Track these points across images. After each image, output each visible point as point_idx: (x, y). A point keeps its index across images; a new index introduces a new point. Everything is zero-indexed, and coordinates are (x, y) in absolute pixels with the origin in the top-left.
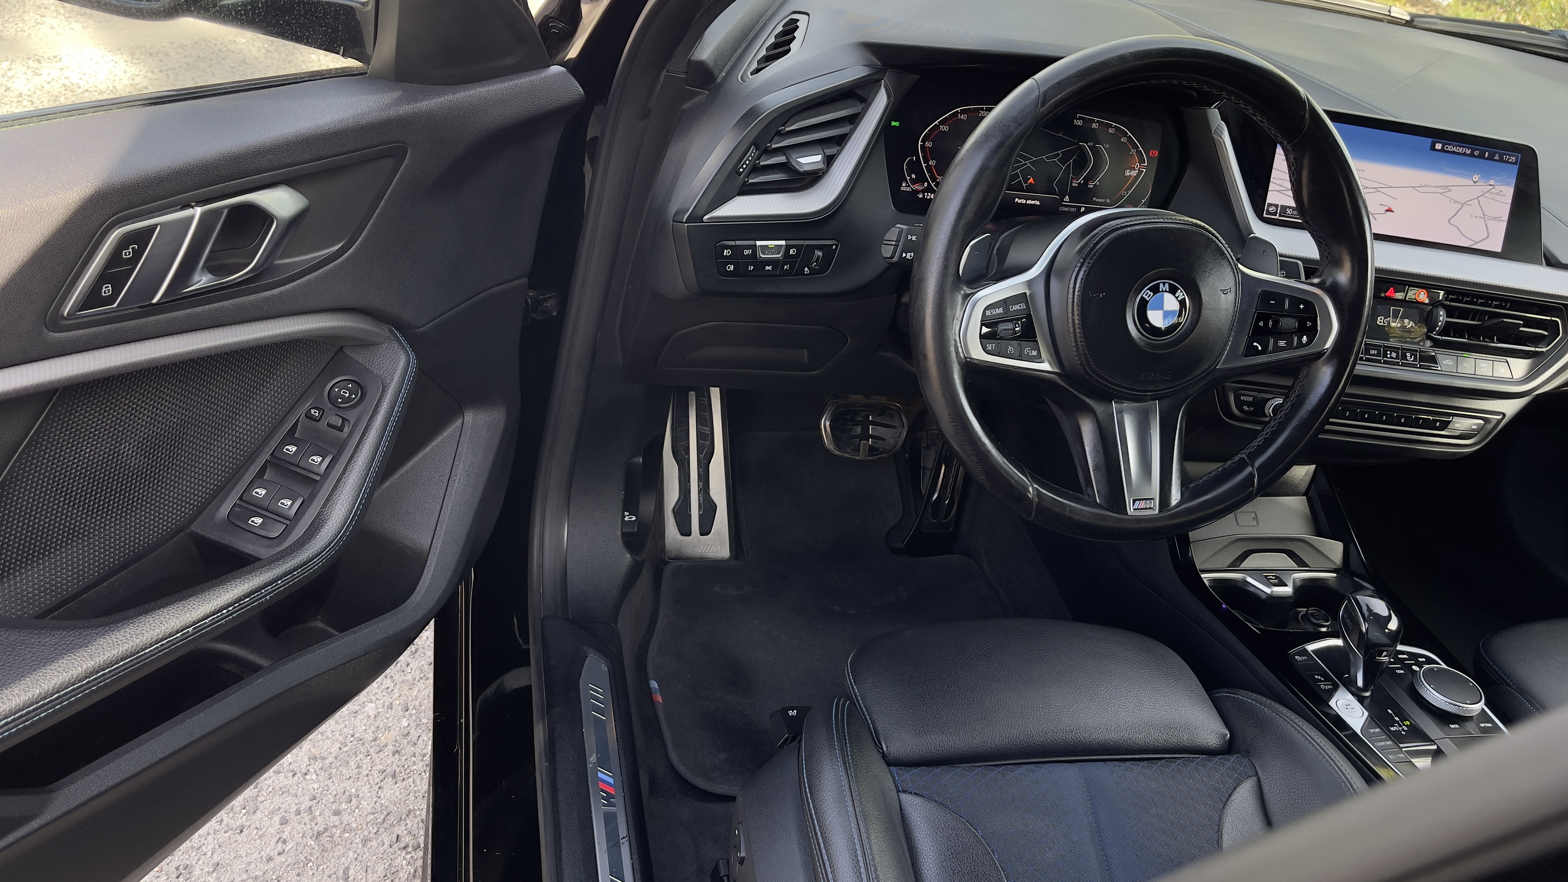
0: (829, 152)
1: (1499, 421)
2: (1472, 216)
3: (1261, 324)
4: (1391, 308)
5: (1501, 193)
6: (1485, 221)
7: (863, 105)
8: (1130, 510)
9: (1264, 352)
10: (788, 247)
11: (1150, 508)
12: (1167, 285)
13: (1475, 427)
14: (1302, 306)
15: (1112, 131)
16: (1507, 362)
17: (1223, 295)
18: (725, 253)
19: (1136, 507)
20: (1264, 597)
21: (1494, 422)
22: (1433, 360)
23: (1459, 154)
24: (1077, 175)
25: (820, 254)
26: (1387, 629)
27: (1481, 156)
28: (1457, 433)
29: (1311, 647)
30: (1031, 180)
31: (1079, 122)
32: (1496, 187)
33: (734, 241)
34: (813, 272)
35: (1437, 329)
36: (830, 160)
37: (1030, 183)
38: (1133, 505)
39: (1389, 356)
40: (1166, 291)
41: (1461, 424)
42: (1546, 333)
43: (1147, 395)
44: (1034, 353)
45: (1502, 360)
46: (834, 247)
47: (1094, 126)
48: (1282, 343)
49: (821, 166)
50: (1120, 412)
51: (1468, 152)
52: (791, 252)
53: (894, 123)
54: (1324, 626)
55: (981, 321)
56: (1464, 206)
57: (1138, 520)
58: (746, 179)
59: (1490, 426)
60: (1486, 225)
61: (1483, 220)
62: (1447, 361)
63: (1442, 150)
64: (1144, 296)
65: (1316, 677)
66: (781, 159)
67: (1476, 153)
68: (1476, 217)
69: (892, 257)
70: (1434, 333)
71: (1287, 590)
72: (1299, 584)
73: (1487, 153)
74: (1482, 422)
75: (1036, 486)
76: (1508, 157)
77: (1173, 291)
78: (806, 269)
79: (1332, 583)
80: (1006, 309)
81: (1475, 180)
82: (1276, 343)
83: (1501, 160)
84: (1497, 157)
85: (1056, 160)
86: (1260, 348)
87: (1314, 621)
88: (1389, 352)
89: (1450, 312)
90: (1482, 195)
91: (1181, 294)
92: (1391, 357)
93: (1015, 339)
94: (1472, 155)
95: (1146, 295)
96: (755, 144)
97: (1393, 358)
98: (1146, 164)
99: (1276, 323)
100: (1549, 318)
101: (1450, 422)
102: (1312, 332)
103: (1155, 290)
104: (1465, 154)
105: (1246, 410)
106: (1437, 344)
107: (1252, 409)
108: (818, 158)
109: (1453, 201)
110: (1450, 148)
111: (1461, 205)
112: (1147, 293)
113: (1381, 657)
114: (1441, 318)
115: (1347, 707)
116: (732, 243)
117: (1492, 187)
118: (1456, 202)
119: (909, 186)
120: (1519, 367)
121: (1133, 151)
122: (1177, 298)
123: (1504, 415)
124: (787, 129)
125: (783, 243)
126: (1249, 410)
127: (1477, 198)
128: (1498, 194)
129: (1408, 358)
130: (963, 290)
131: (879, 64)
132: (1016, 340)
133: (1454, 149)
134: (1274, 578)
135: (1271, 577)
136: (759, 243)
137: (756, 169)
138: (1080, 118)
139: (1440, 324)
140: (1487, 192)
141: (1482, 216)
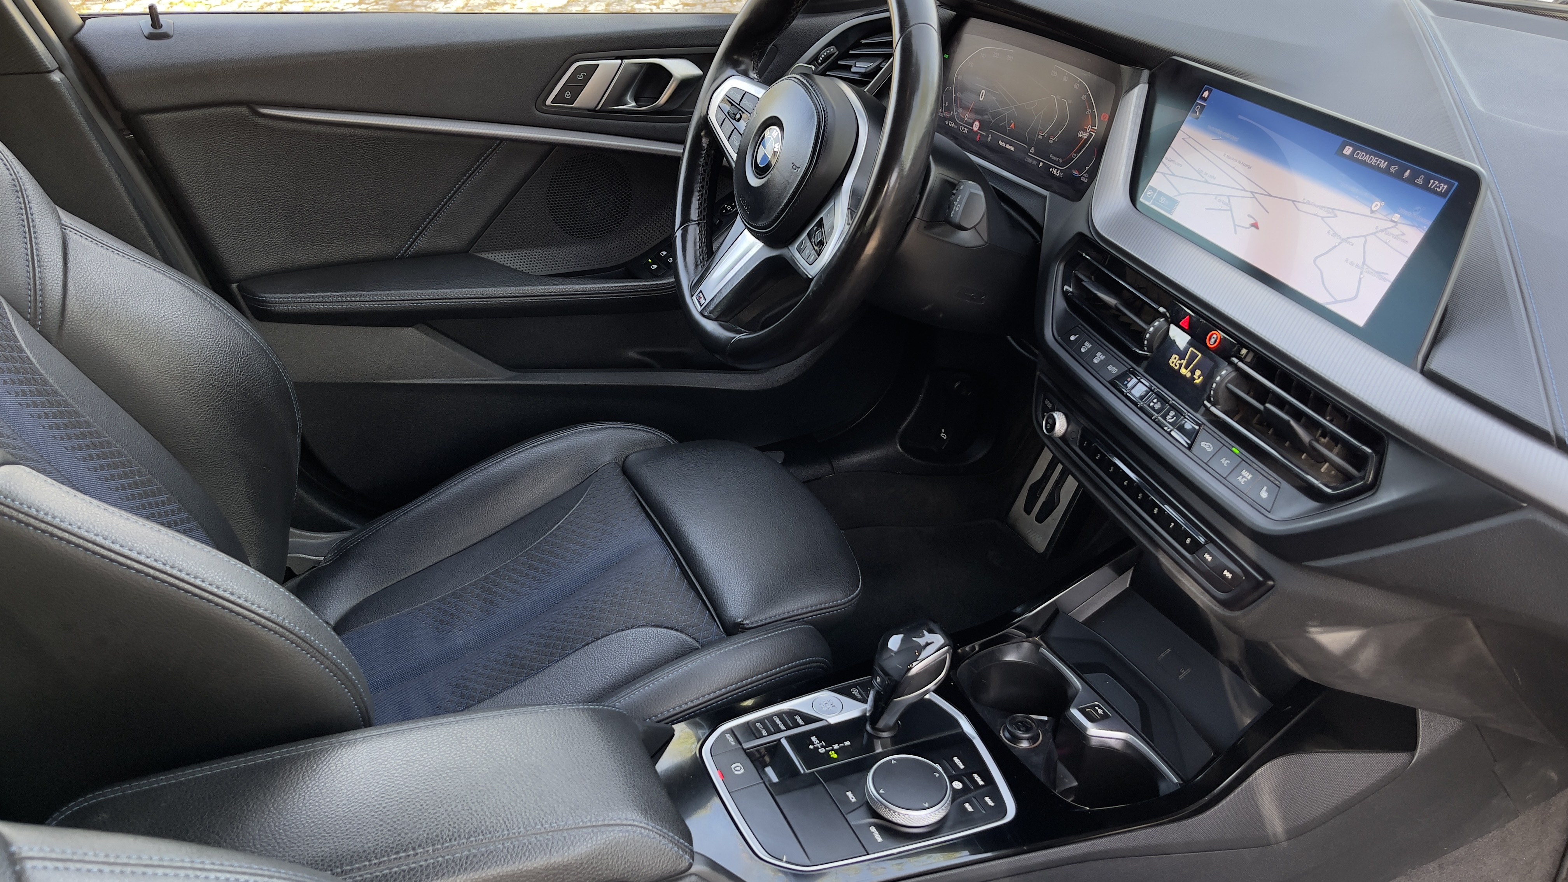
2: (1347, 260)
5: (1402, 237)
6: (1361, 274)
13: (1228, 575)
15: (1076, 87)
16: (1280, 487)
23: (1370, 166)
24: (1043, 127)
27: (1399, 175)
30: (1012, 125)
31: (1055, 74)
32: (1400, 226)
37: (1012, 128)
39: (1152, 404)
45: (1275, 481)
47: (1064, 79)
51: (1383, 164)
56: (1344, 244)
60: (1360, 279)
61: (1360, 271)
62: (1208, 446)
63: (1351, 157)
67: (1393, 169)
68: (1352, 264)
73: (1409, 171)
76: (1438, 181)
81: (1374, 209)
83: (1425, 187)
84: (1420, 181)
85: (1032, 108)
88: (1155, 400)
90: (1374, 234)
92: (1152, 407)
94: (1387, 171)
96: (834, 45)
97: (1154, 409)
98: (1096, 128)
104: (1378, 168)
109: (1332, 232)
110: (1361, 155)
111: (1339, 241)
114: (1218, 379)
117: (1394, 224)
118: (1335, 235)
119: (942, 112)
124: (864, 41)
127: (1365, 236)
128: (1396, 237)
129: (1168, 418)
133: (1367, 158)
138: (1056, 69)
140: (1381, 231)
141: (1360, 264)
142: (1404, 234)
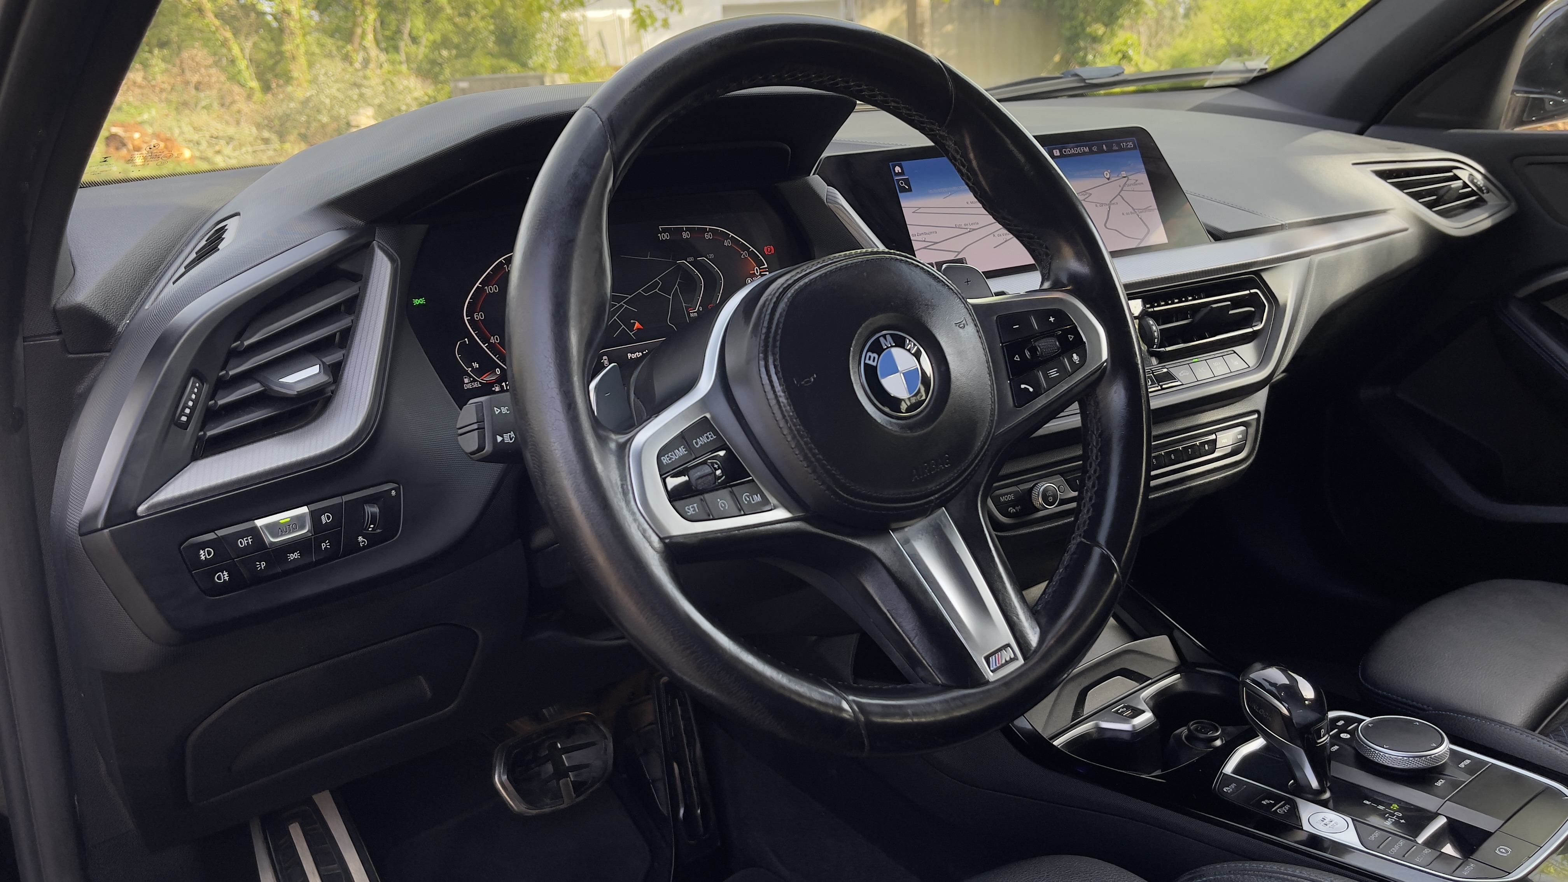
0: (330, 359)
1: (1258, 419)
2: (1123, 214)
3: (1017, 358)
5: (1137, 182)
6: (1138, 216)
7: (359, 284)
8: (991, 676)
9: (1037, 394)
10: (315, 516)
11: (1012, 660)
12: (888, 337)
13: (1240, 436)
14: (1052, 319)
15: (709, 237)
16: (1235, 352)
17: (961, 330)
18: (203, 555)
19: (995, 667)
20: (1126, 737)
21: (1254, 424)
22: (1169, 377)
23: (1079, 154)
24: (691, 302)
25: (376, 510)
26: (1307, 700)
27: (1101, 151)
28: (1228, 450)
29: (1229, 768)
30: (637, 325)
31: (665, 236)
32: (1130, 177)
33: (213, 531)
34: (374, 541)
35: (1156, 340)
36: (336, 371)
37: (638, 329)
38: (990, 668)
40: (892, 346)
41: (1226, 439)
42: (1253, 309)
43: (931, 501)
44: (758, 498)
45: (1229, 353)
46: (393, 493)
47: (685, 235)
48: (1053, 373)
49: (324, 378)
50: (906, 542)
51: (1087, 150)
52: (324, 519)
53: (417, 302)
54: (1216, 739)
55: (661, 476)
56: (1111, 206)
57: (1006, 682)
58: (202, 433)
59: (1252, 430)
60: (1140, 218)
61: (1136, 215)
62: (1182, 372)
63: (1062, 156)
64: (867, 361)
65: (1264, 802)
66: (254, 388)
67: (1095, 149)
68: (1128, 214)
69: (481, 448)
70: (1155, 346)
71: (1146, 717)
72: (1151, 703)
73: (1104, 146)
74: (1242, 428)
75: (851, 698)
76: (1124, 144)
77: (900, 343)
78: (360, 539)
79: (1181, 687)
80: (689, 447)
81: (1108, 177)
82: (1046, 376)
83: (1121, 149)
84: (1115, 148)
85: (657, 290)
86: (1031, 390)
87: (1202, 736)
89: (1160, 318)
90: (1122, 190)
91: (912, 344)
93: (723, 486)
94: (1091, 152)
95: (869, 359)
96: (194, 373)
98: (766, 266)
99: (1033, 350)
100: (1248, 292)
101: (1215, 441)
102: (1078, 345)
103: (877, 349)
104: (1084, 153)
105: (1014, 513)
106: (1163, 358)
107: (1018, 508)
108: (315, 370)
109: (1098, 205)
110: (1067, 151)
111: (1108, 207)
112: (870, 357)
113: (1321, 738)
114: (1154, 328)
115: (1325, 822)
116: (211, 536)
117: (1126, 178)
118: (1102, 205)
119: (475, 380)
120: (1248, 351)
121: (744, 254)
122: (909, 351)
123: (1258, 412)
124: (246, 343)
125: (304, 510)
126: (1016, 510)
127: (1119, 194)
128: (1135, 184)
130: (612, 440)
131: (360, 223)
132: (724, 488)
133: (1073, 151)
134: (1125, 709)
135: (1121, 710)
136: (259, 523)
137: (213, 415)
138: (664, 231)
139: (1156, 334)
140: (1124, 185)
141: (1133, 211)
142: (1137, 181)
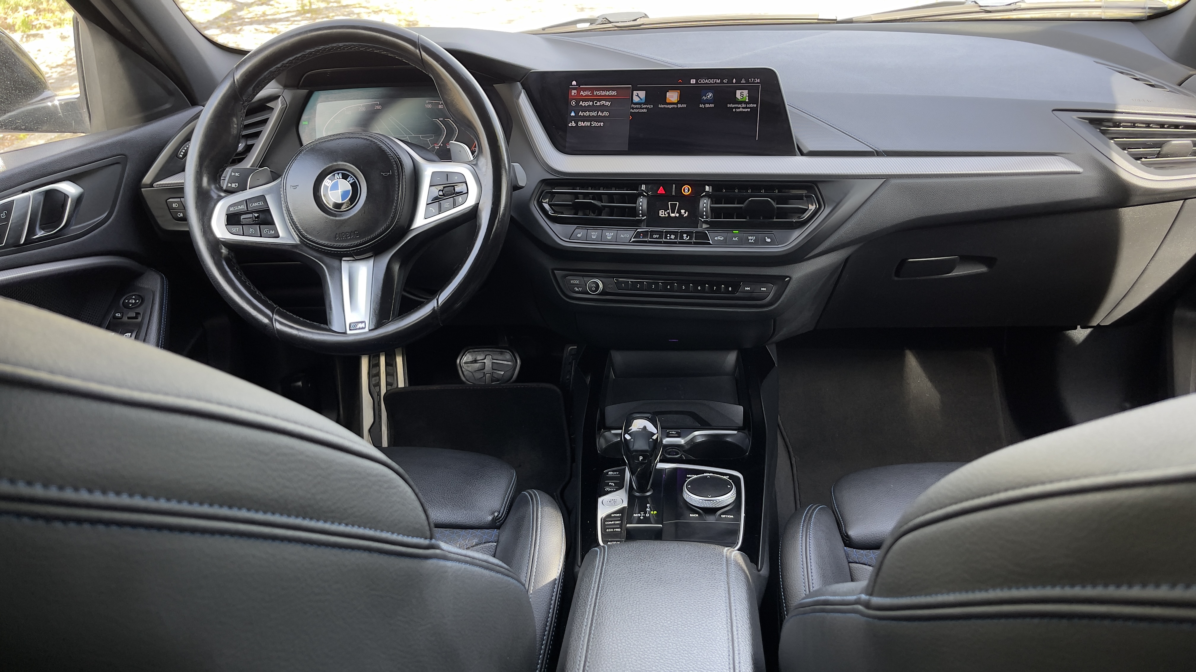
0: (250, 142)
1: (787, 284)
4: (669, 203)
8: (348, 331)
11: (362, 328)
12: (340, 173)
13: (764, 289)
18: (174, 206)
19: (352, 328)
22: (706, 237)
31: (429, 106)
33: (179, 198)
35: (704, 213)
36: (250, 147)
39: (668, 238)
40: (340, 178)
44: (272, 232)
49: (245, 149)
51: (718, 81)
55: (227, 214)
59: (779, 288)
62: (719, 237)
65: (610, 484)
67: (725, 81)
72: (701, 439)
74: (771, 285)
76: (753, 79)
77: (346, 177)
80: (247, 206)
88: (668, 235)
92: (670, 239)
97: (672, 239)
105: (577, 291)
107: (580, 289)
110: (702, 81)
114: (705, 205)
115: (611, 501)
122: (350, 182)
123: (790, 278)
129: (684, 238)
132: (255, 225)
133: (707, 81)
134: (675, 433)
135: (673, 433)
138: (429, 103)
